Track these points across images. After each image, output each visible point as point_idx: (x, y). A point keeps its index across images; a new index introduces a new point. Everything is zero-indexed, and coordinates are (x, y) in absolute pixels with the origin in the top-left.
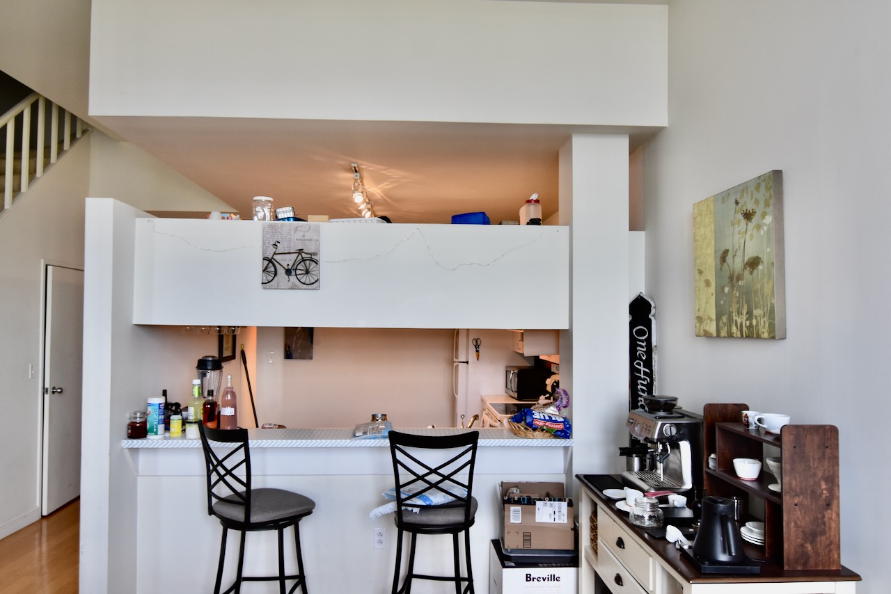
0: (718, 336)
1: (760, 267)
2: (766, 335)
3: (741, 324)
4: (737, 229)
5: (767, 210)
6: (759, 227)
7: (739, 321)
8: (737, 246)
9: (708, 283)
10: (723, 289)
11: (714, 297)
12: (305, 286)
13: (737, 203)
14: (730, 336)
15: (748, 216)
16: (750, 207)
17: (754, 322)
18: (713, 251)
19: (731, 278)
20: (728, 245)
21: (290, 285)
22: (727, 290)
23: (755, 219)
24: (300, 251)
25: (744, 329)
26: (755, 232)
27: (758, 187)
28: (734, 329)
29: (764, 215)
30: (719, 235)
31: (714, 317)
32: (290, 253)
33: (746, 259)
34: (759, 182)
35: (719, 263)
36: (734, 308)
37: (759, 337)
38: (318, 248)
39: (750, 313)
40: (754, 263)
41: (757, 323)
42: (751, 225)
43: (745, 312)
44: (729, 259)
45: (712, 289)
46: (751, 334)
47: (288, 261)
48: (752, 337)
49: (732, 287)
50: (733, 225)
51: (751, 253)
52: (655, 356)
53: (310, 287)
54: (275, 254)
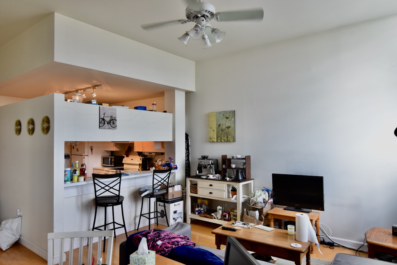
0: (217, 141)
1: (231, 128)
2: (232, 141)
3: (225, 139)
4: (223, 120)
5: (233, 118)
6: (230, 121)
7: (224, 139)
8: (224, 124)
9: (214, 131)
10: (219, 132)
11: (216, 134)
12: (113, 128)
13: (224, 115)
14: (221, 142)
15: (227, 118)
16: (228, 116)
17: (229, 139)
18: (216, 124)
19: (222, 130)
20: (221, 123)
21: (108, 127)
22: (220, 132)
23: (229, 119)
24: (111, 117)
25: (226, 140)
26: (229, 121)
27: (230, 113)
28: (222, 140)
29: (232, 118)
30: (217, 121)
31: (216, 137)
32: (108, 117)
33: (226, 126)
34: (230, 112)
35: (218, 126)
36: (222, 136)
37: (230, 142)
38: (116, 116)
39: (227, 137)
40: (229, 127)
41: (230, 139)
42: (228, 120)
43: (226, 137)
44: (221, 126)
45: (215, 132)
46: (228, 141)
47: (107, 119)
48: (228, 142)
49: (222, 132)
50: (222, 119)
51: (228, 125)
52: (190, 148)
53: (114, 128)
54: (104, 117)
